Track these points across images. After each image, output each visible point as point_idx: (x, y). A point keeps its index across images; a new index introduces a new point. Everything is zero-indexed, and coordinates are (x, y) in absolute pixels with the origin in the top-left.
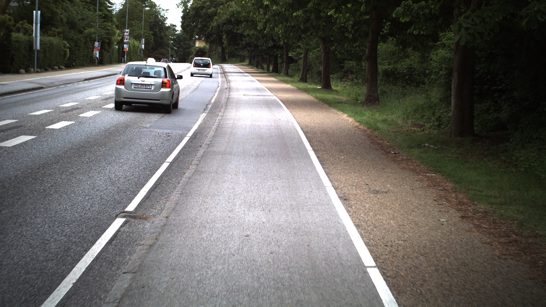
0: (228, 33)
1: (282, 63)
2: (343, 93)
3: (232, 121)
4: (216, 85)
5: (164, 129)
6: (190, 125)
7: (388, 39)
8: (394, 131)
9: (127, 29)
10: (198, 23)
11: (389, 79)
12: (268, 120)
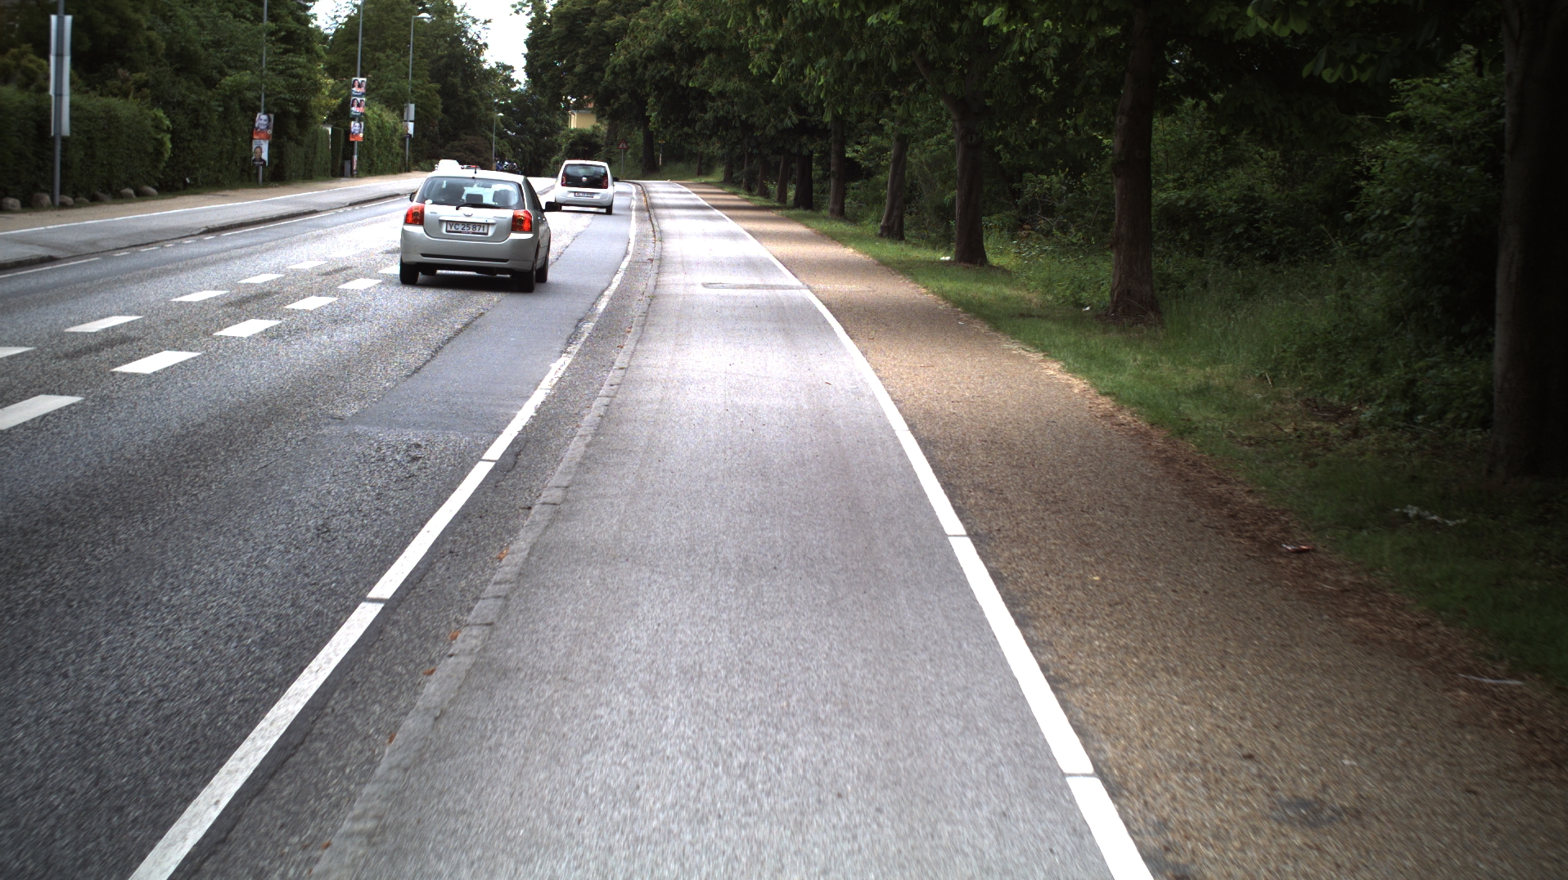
0: (664, 86)
1: (825, 178)
2: (1028, 278)
3: (656, 392)
4: (617, 248)
5: (406, 426)
6: (507, 406)
7: (1181, 102)
8: (1250, 438)
9: (362, 76)
10: (574, 61)
11: (1178, 234)
12: (786, 386)
